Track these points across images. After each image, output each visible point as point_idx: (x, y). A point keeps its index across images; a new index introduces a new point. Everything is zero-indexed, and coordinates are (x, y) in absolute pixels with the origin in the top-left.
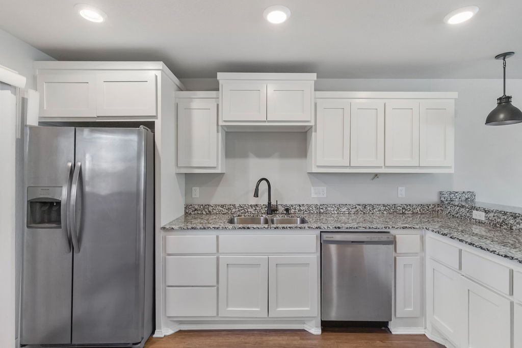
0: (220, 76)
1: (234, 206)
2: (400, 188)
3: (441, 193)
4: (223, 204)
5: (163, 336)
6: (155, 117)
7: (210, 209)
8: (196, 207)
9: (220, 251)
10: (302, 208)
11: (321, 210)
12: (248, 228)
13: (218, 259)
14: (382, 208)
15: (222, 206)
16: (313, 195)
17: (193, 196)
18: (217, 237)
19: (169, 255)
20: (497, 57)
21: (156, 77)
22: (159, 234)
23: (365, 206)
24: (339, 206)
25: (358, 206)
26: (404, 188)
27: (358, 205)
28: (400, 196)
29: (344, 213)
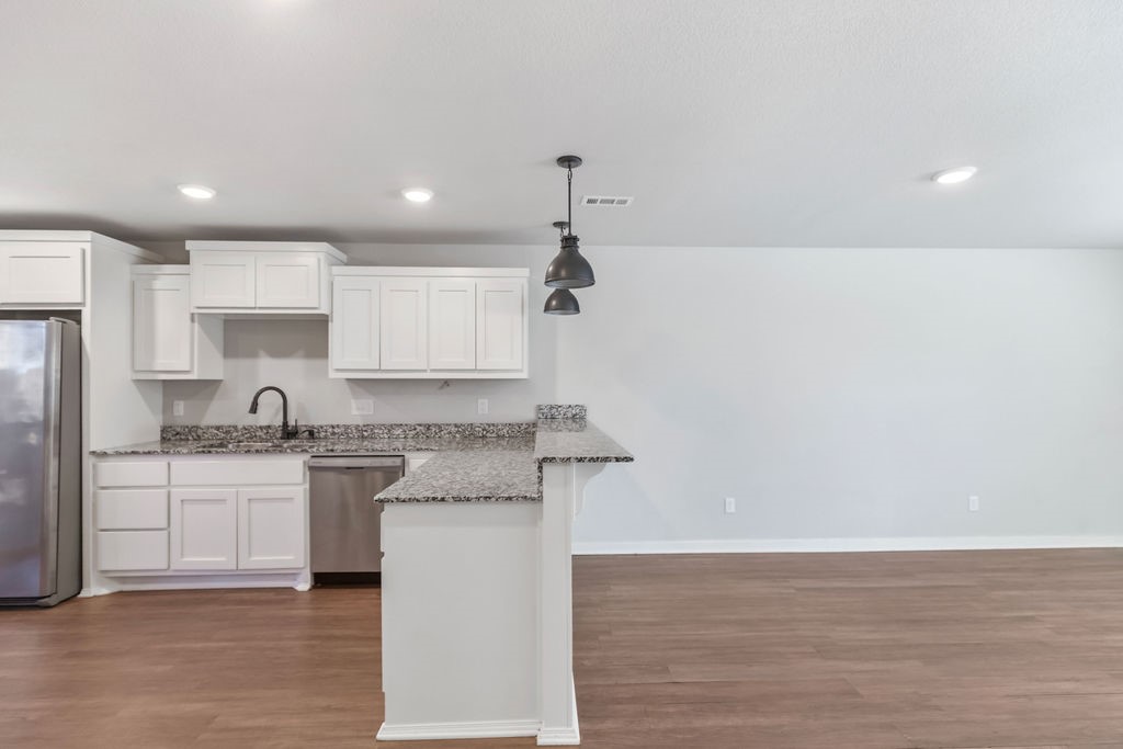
0: (190, 245)
1: (235, 427)
2: (480, 401)
3: (539, 408)
4: (218, 424)
5: (92, 595)
6: (83, 304)
7: (200, 432)
8: (179, 430)
9: (172, 484)
10: (336, 430)
11: (365, 434)
12: (210, 452)
13: (169, 493)
14: (453, 429)
15: (218, 428)
16: (355, 412)
17: (176, 414)
18: (169, 464)
19: (103, 488)
20: (556, 224)
21: (84, 251)
22: (88, 462)
23: (428, 427)
24: (391, 427)
25: (419, 428)
26: (486, 401)
27: (420, 425)
28: (480, 412)
29: (398, 437)
